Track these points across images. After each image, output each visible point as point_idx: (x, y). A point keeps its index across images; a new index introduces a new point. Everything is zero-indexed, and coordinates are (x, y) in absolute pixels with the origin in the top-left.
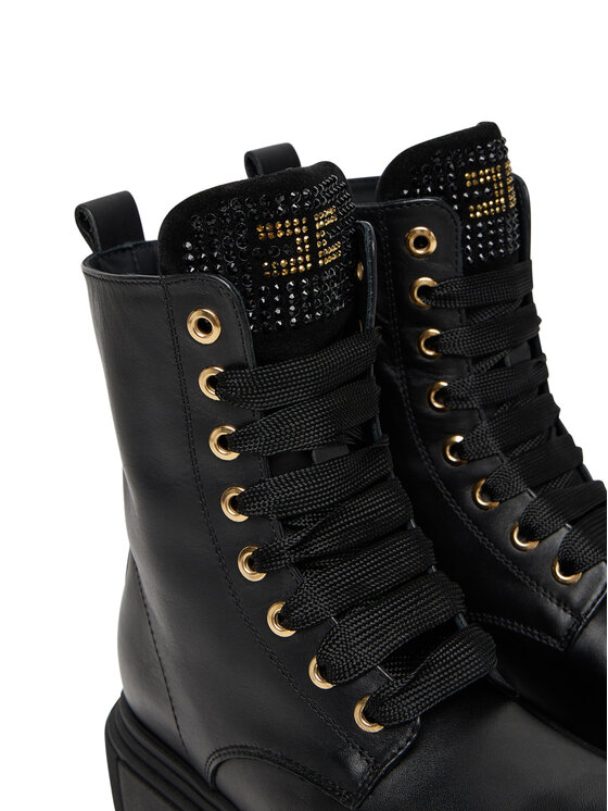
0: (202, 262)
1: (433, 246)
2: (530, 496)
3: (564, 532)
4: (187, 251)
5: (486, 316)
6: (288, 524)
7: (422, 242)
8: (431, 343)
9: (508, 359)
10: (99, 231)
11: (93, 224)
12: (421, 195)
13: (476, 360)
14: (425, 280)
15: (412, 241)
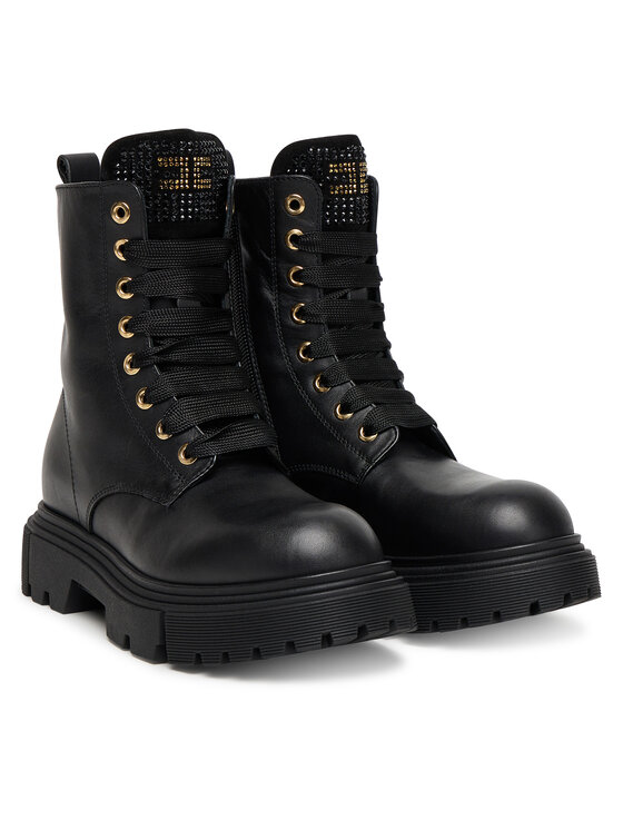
0: (125, 176)
1: (302, 209)
2: (351, 385)
3: (370, 409)
4: (117, 169)
5: (338, 262)
6: (156, 341)
7: (295, 205)
8: (297, 276)
9: (349, 295)
10: (72, 174)
11: (69, 168)
12: (298, 173)
13: (327, 291)
14: (296, 231)
15: (289, 202)
